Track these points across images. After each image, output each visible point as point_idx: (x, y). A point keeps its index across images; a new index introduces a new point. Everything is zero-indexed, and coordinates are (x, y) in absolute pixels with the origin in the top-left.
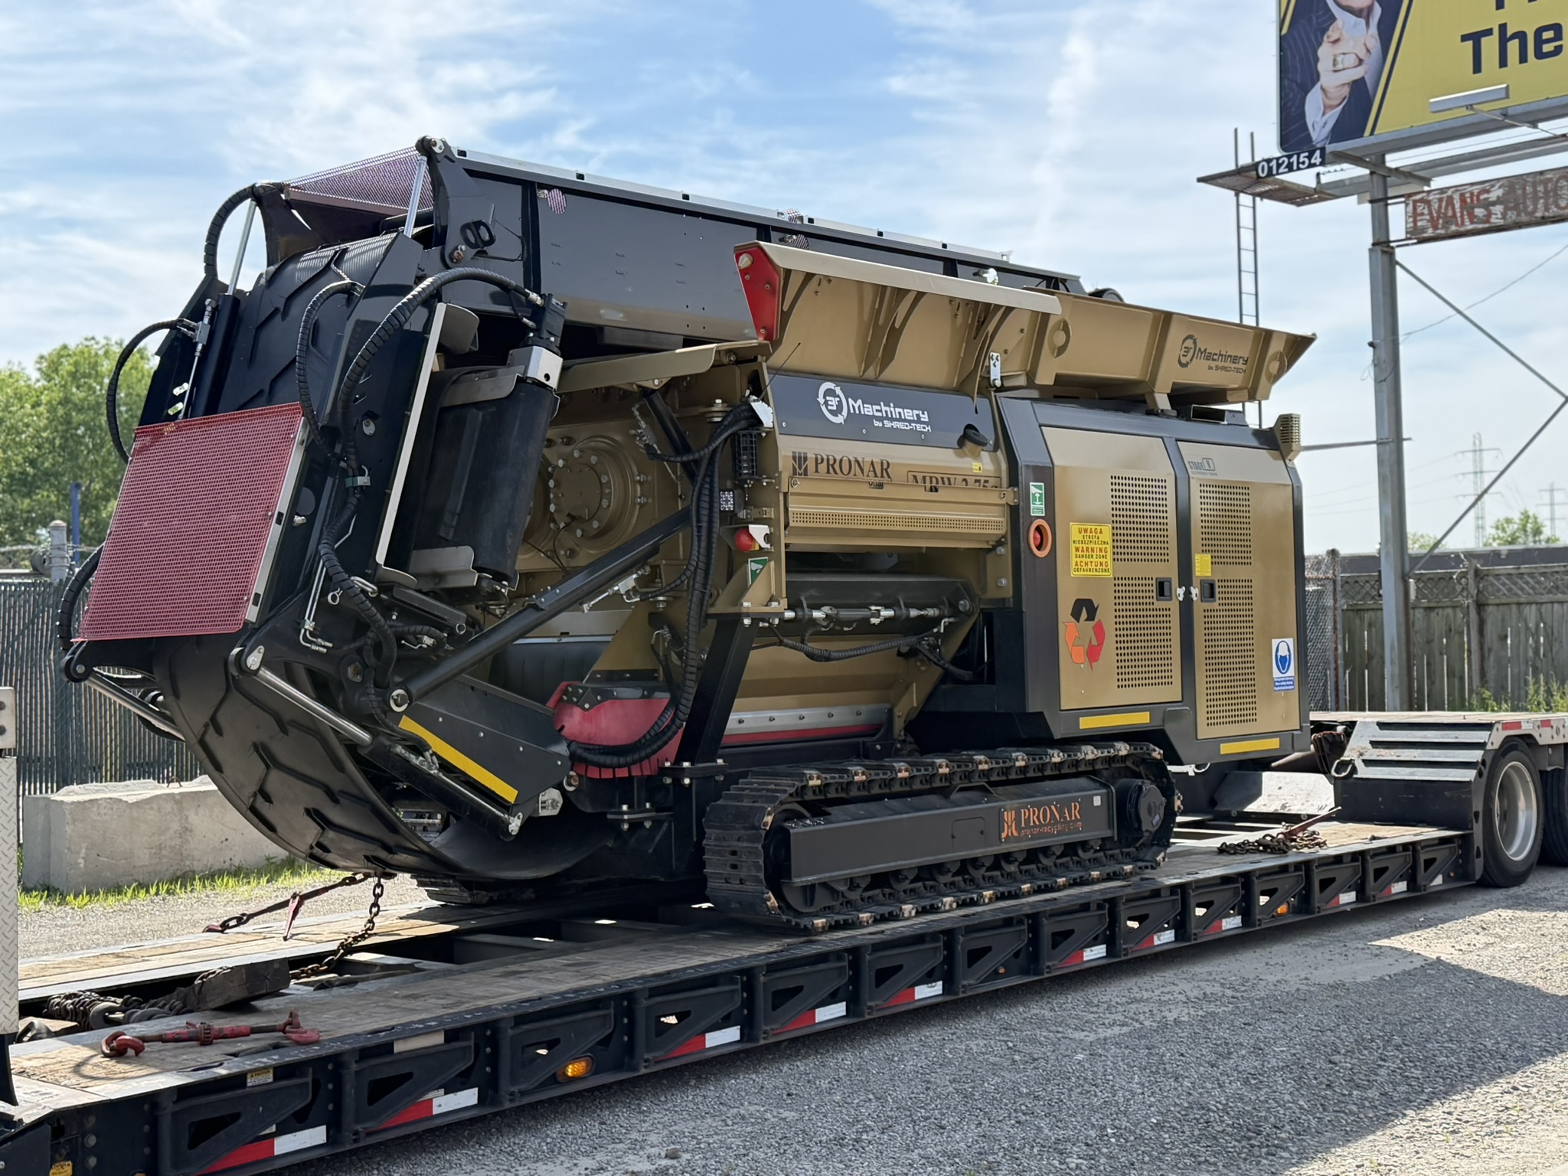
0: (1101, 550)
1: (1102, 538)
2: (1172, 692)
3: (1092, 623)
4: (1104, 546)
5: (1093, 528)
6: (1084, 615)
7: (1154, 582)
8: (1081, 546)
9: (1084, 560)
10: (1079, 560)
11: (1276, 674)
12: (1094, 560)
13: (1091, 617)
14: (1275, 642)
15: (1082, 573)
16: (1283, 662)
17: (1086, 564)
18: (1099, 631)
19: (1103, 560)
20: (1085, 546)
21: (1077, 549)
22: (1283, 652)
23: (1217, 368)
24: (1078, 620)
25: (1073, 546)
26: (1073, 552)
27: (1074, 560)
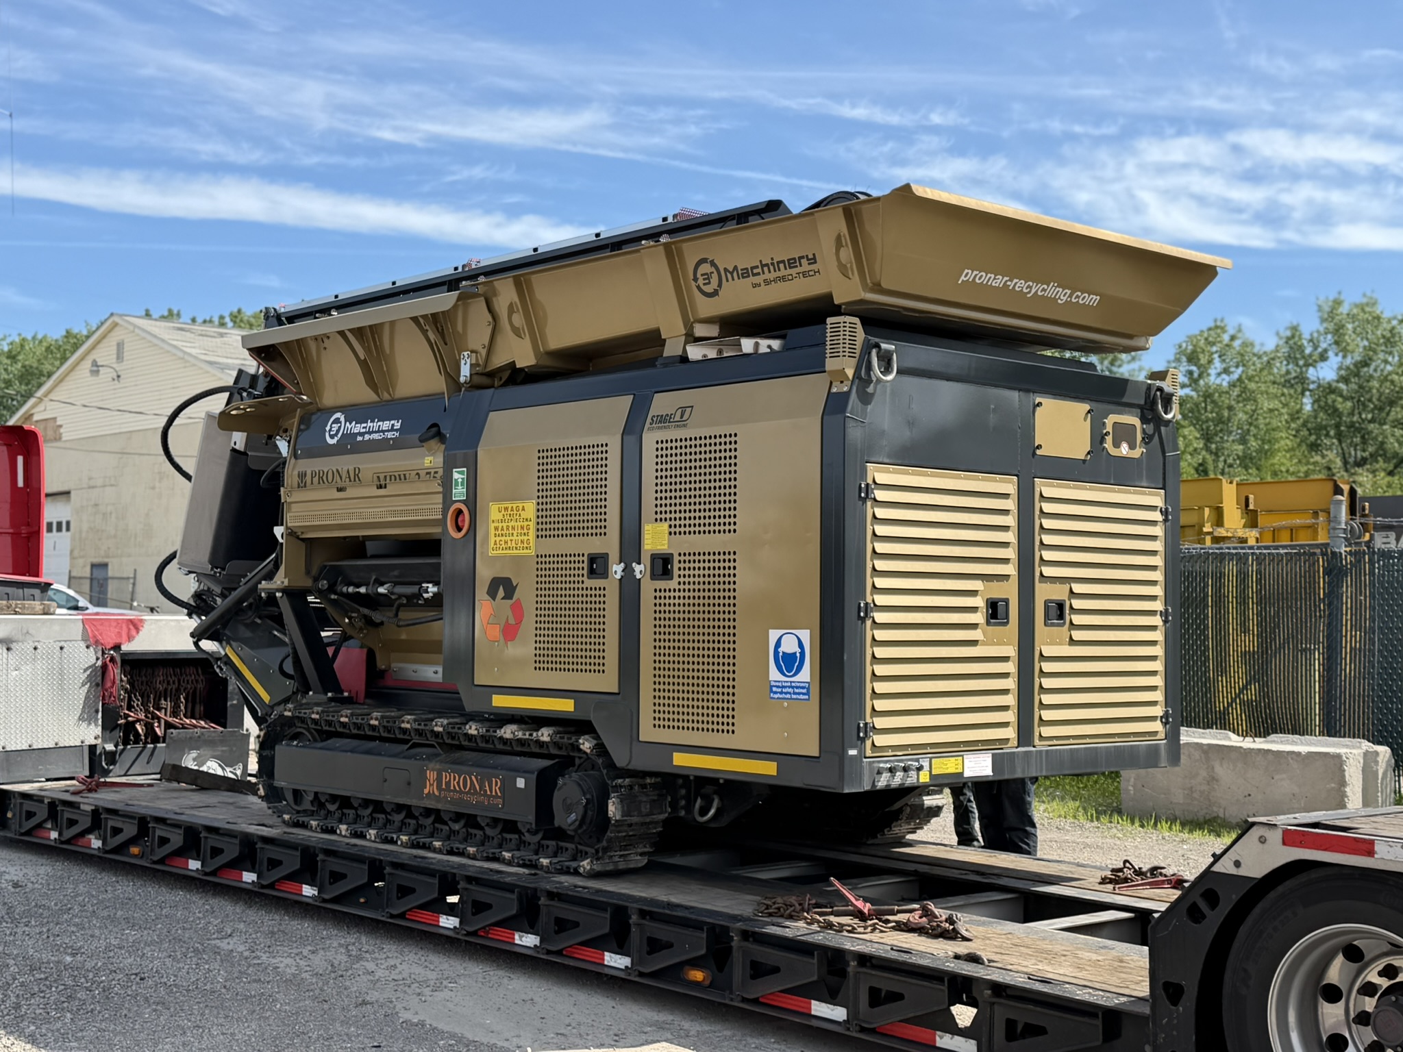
0: (522, 528)
1: (524, 515)
2: (608, 682)
3: (510, 602)
4: (526, 523)
5: (515, 506)
6: (501, 593)
7: (585, 559)
8: (500, 525)
9: (503, 538)
10: (498, 539)
11: (774, 675)
12: (514, 538)
13: (509, 595)
14: (774, 635)
15: (501, 552)
16: (789, 663)
17: (506, 542)
18: (518, 610)
19: (526, 538)
20: (505, 525)
21: (496, 529)
22: (789, 646)
23: (767, 282)
24: (494, 598)
25: (492, 526)
26: (492, 531)
27: (492, 539)
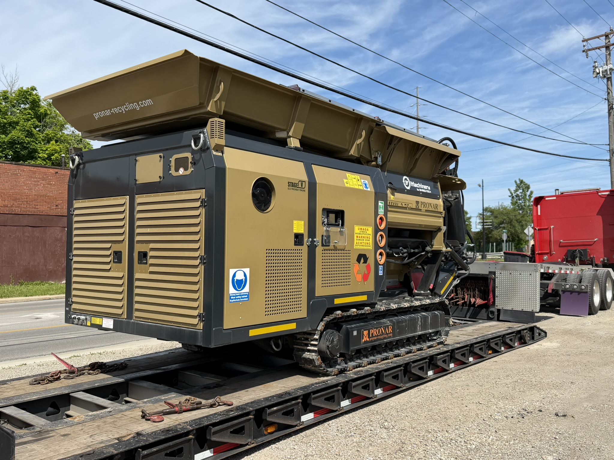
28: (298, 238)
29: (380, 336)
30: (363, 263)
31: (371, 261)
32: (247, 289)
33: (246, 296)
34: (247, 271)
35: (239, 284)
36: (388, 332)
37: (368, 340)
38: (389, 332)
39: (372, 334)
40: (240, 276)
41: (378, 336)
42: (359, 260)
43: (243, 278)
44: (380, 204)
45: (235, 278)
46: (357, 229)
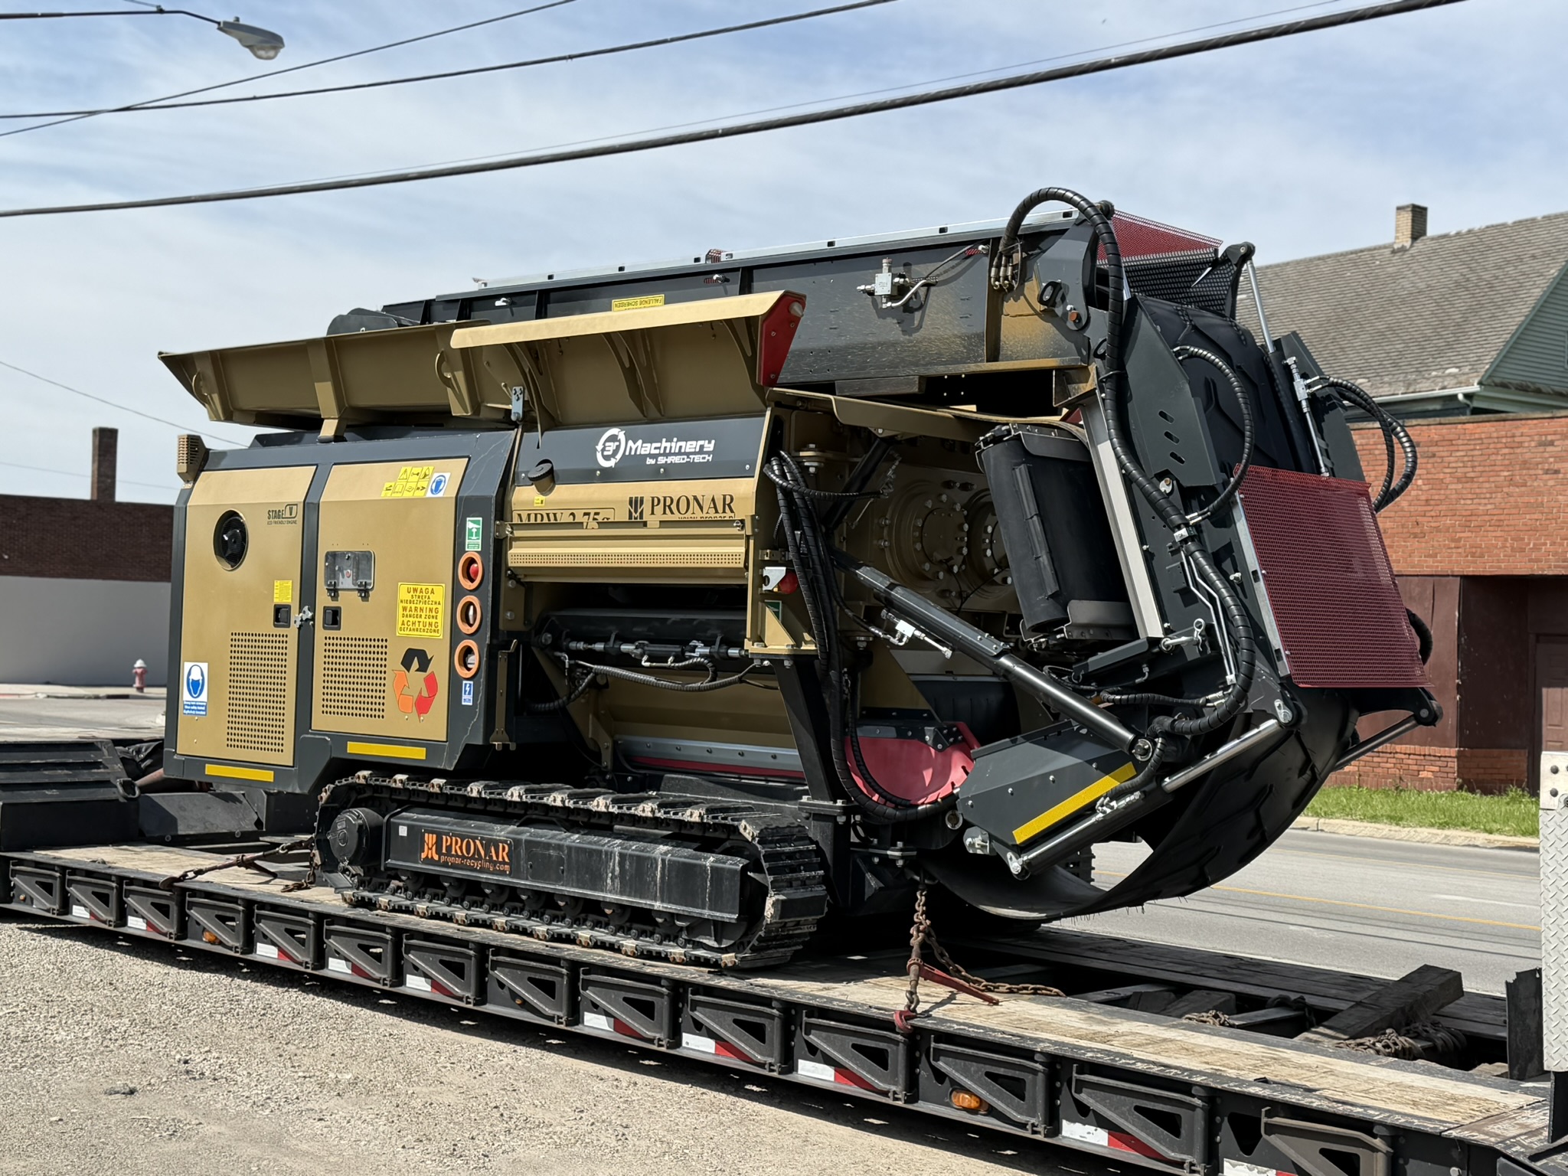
28: (281, 614)
29: (470, 858)
30: (417, 670)
31: (439, 667)
32: (204, 697)
33: (203, 708)
34: (205, 666)
35: (195, 687)
36: (495, 858)
37: (436, 857)
38: (500, 859)
39: (449, 848)
40: (196, 675)
41: (463, 857)
42: (407, 663)
43: (201, 678)
44: (470, 525)
45: (191, 678)
46: (404, 592)
